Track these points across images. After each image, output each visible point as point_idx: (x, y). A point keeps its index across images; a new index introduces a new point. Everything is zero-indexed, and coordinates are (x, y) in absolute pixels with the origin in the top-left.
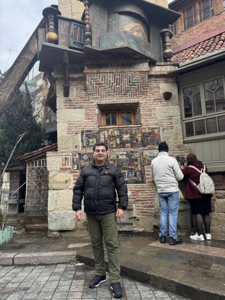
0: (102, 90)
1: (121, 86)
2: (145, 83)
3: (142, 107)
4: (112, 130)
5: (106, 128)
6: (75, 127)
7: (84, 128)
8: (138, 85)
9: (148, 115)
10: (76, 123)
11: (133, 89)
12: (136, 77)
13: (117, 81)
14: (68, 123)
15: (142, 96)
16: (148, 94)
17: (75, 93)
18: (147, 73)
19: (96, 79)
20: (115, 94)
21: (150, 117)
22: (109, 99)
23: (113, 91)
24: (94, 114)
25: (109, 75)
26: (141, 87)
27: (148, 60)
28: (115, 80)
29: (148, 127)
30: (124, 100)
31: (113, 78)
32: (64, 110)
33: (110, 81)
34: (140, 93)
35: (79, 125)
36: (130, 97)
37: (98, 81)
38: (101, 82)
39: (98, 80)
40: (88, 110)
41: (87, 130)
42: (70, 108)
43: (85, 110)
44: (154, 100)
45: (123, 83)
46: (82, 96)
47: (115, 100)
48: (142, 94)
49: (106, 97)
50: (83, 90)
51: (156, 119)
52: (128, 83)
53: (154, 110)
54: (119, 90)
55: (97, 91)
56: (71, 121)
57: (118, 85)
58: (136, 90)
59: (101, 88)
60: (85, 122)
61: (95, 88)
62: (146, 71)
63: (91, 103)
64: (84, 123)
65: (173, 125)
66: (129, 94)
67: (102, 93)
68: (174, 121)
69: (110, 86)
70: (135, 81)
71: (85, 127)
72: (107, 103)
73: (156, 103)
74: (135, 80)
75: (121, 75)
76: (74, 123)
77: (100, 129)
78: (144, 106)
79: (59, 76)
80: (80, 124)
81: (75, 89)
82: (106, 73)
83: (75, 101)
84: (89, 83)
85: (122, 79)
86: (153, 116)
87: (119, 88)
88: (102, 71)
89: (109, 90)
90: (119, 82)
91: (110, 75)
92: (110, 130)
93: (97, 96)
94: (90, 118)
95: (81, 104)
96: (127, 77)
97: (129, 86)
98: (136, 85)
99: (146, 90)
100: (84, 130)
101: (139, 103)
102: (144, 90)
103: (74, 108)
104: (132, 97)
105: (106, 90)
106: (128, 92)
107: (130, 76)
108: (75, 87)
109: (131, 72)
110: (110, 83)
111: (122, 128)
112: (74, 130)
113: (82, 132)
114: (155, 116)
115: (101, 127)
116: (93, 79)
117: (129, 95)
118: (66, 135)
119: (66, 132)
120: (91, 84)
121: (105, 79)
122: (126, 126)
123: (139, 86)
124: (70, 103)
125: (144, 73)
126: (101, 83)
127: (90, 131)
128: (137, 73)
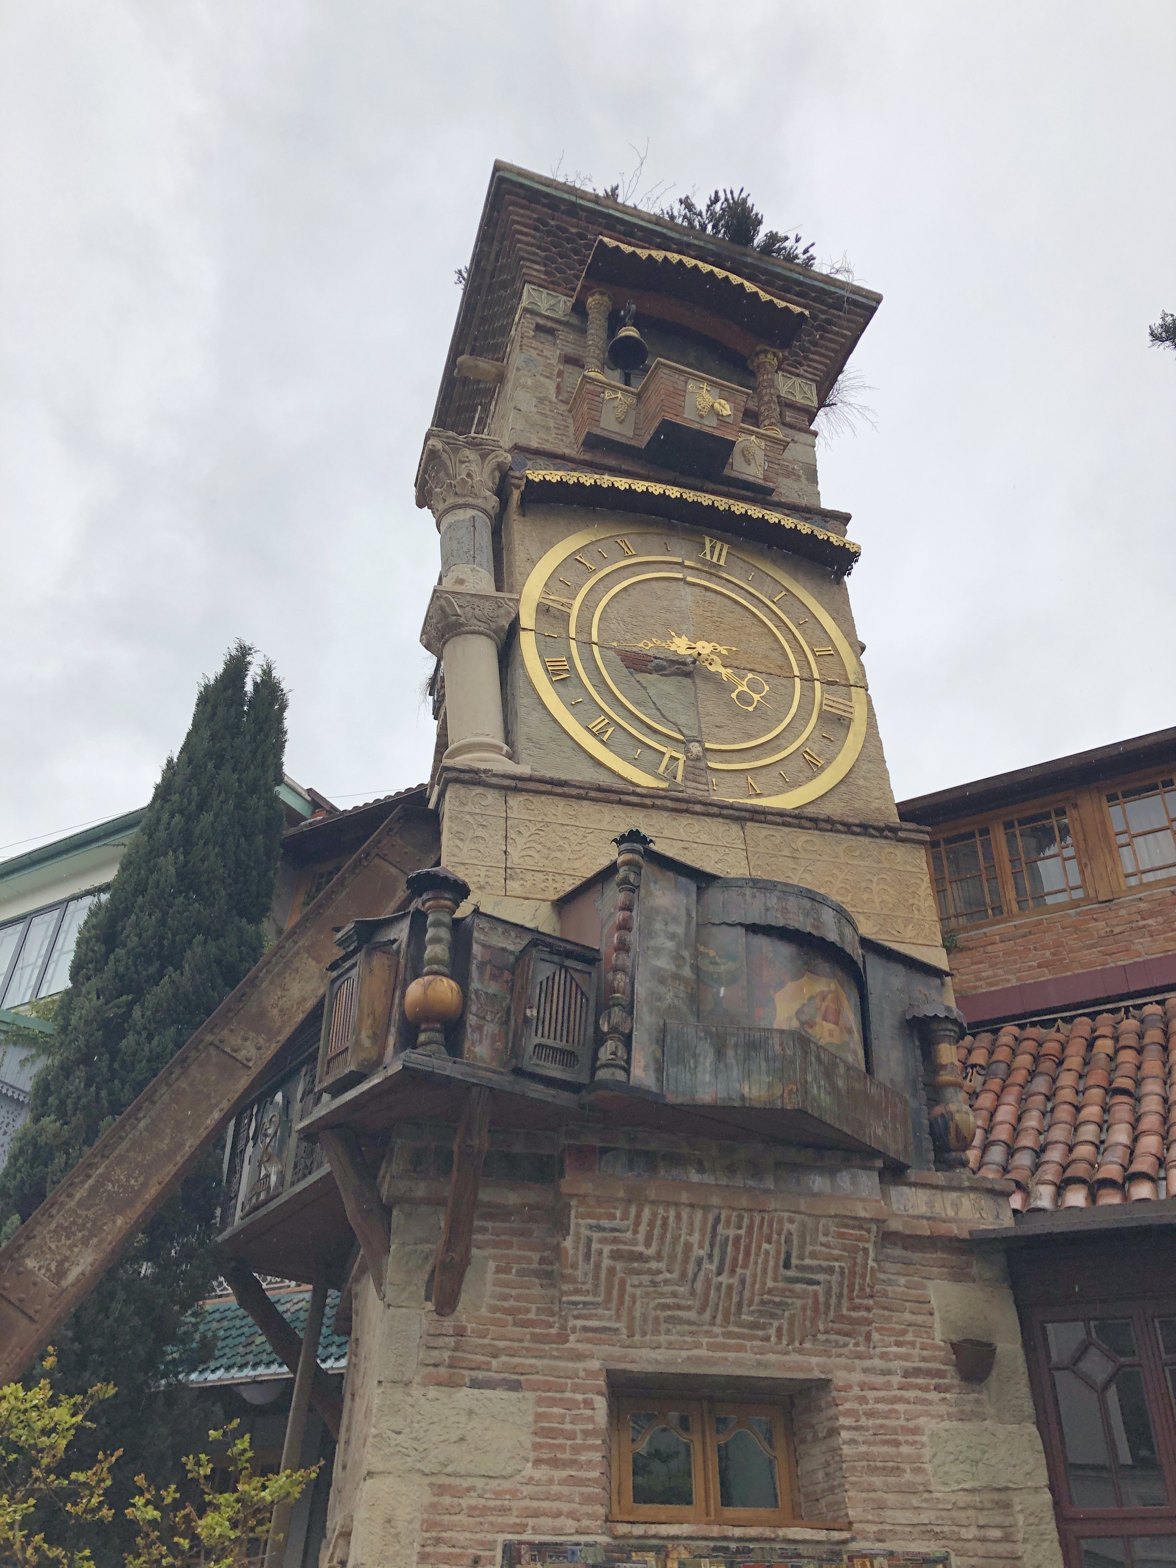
0: (638, 1292)
1: (743, 1281)
2: (863, 1277)
3: (848, 1413)
4: (685, 1555)
5: (654, 1537)
6: (472, 1511)
7: (521, 1528)
8: (829, 1282)
9: (884, 1468)
10: (480, 1483)
11: (799, 1303)
12: (822, 1244)
13: (723, 1253)
14: (431, 1485)
15: (846, 1345)
16: (876, 1336)
17: (489, 1288)
18: (874, 1228)
19: (617, 1231)
20: (707, 1316)
21: (891, 1479)
22: (670, 1346)
23: (696, 1303)
24: (586, 1434)
25: (685, 1216)
26: (840, 1296)
27: (879, 1164)
28: (712, 1246)
29: (888, 1546)
30: (747, 1356)
31: (703, 1235)
32: (416, 1391)
33: (688, 1246)
34: (837, 1326)
35: (492, 1503)
36: (785, 1342)
37: (625, 1243)
38: (640, 1248)
39: (629, 1235)
40: (554, 1402)
41: (538, 1539)
42: (452, 1383)
43: (539, 1402)
44: (907, 1374)
45: (751, 1266)
46: (528, 1311)
47: (702, 1352)
48: (848, 1335)
49: (656, 1331)
50: (536, 1273)
51: (926, 1495)
52: (777, 1265)
53: (910, 1438)
54: (731, 1300)
55: (615, 1292)
56: (449, 1469)
57: (725, 1274)
58: (816, 1310)
59: (635, 1280)
60: (530, 1481)
61: (603, 1275)
62: (872, 1219)
63: (572, 1359)
64: (527, 1490)
65: (1019, 1549)
66: (776, 1324)
67: (638, 1305)
68: (1021, 1519)
69: (683, 1274)
70: (814, 1263)
71: (531, 1522)
72: (661, 1369)
73: (919, 1393)
74: (813, 1255)
75: (746, 1221)
76: (466, 1483)
77: (615, 1538)
78: (856, 1406)
79: (421, 1190)
80: (498, 1495)
81: (492, 1265)
82: (677, 1204)
83: (484, 1337)
84: (576, 1248)
85: (751, 1242)
86: (908, 1476)
87: (730, 1287)
88: (652, 1194)
89: (674, 1295)
90: (735, 1259)
91: (690, 1217)
92: (674, 1555)
93: (610, 1319)
94: (559, 1456)
95: (516, 1360)
96: (775, 1236)
97: (781, 1285)
98: (818, 1283)
99: (864, 1314)
100: (525, 1537)
101: (829, 1381)
102: (854, 1314)
103: (475, 1384)
104: (791, 1341)
105: (662, 1295)
106: (773, 1316)
107: (790, 1234)
108: (495, 1258)
109: (799, 1213)
110: (686, 1260)
111: (741, 1545)
112: (462, 1537)
113: (511, 1556)
114: (919, 1479)
115: (622, 1529)
116: (603, 1229)
117: (779, 1330)
119: (412, 1543)
120: (587, 1256)
121: (662, 1237)
122: (768, 1532)
123: (830, 1288)
124: (455, 1349)
125: (861, 1228)
126: (641, 1254)
127: (555, 1550)
128: (823, 1221)
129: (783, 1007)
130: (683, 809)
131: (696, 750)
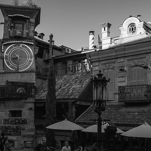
8: (21, 105)
10: (2, 116)
13: (15, 104)
16: (25, 108)
20: (14, 107)
21: (25, 115)
29: (24, 118)
30: (17, 109)
43: (5, 112)
46: (4, 108)
52: (18, 105)
61: (8, 106)
63: (7, 110)
68: (32, 116)
71: (5, 118)
72: (12, 110)
73: (27, 111)
77: (9, 118)
88: (10, 102)
94: (6, 115)
101: (22, 110)
103: (1, 112)
104: (20, 108)
105: (11, 107)
108: (2, 105)
109: (19, 102)
112: (1, 119)
129: (18, 90)
130: (16, 73)
131: (18, 66)
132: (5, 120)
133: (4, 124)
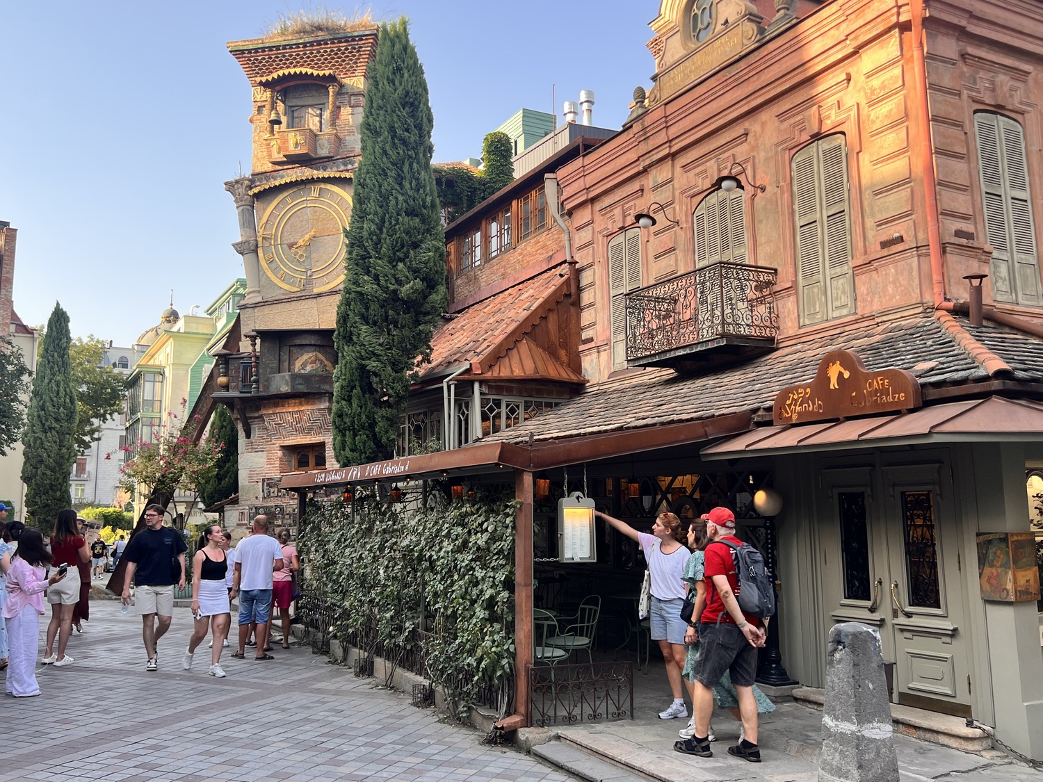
0: (283, 430)
1: (302, 425)
2: (327, 420)
3: (328, 448)
6: (256, 474)
7: (266, 476)
10: (258, 469)
13: (296, 420)
14: (249, 470)
17: (257, 433)
19: (274, 419)
20: (298, 432)
22: (292, 440)
23: (294, 431)
24: (277, 458)
25: (285, 414)
26: (324, 424)
28: (293, 419)
30: (306, 439)
32: (245, 454)
33: (288, 420)
34: (325, 430)
35: (260, 472)
36: (315, 435)
37: (276, 421)
40: (270, 453)
42: (251, 452)
43: (267, 453)
46: (264, 436)
47: (299, 440)
48: (328, 432)
49: (288, 437)
50: (263, 429)
54: (301, 429)
55: (278, 431)
56: (252, 467)
57: (298, 424)
59: (281, 428)
61: (274, 428)
62: (325, 408)
63: (274, 445)
64: (266, 469)
67: (283, 433)
69: (290, 426)
72: (292, 444)
76: (255, 469)
78: (330, 446)
81: (257, 428)
82: (283, 412)
83: (257, 443)
85: (301, 417)
88: (277, 411)
89: (290, 430)
90: (299, 421)
93: (279, 436)
94: (272, 462)
95: (263, 446)
97: (310, 424)
98: (318, 423)
101: (325, 442)
102: (328, 427)
103: (255, 452)
105: (287, 430)
106: (311, 430)
107: (308, 414)
109: (309, 409)
110: (289, 423)
112: (255, 478)
113: (264, 480)
115: (282, 474)
116: (271, 419)
117: (313, 433)
118: (247, 483)
119: (248, 480)
120: (270, 425)
121: (283, 419)
123: (321, 423)
124: (252, 446)
125: (323, 410)
127: (271, 479)
129: (298, 365)
130: (299, 299)
131: (309, 273)
132: (268, 484)
133: (264, 498)
